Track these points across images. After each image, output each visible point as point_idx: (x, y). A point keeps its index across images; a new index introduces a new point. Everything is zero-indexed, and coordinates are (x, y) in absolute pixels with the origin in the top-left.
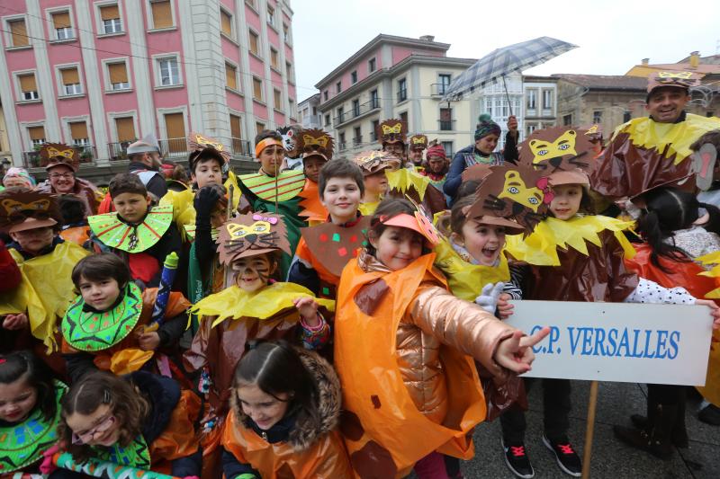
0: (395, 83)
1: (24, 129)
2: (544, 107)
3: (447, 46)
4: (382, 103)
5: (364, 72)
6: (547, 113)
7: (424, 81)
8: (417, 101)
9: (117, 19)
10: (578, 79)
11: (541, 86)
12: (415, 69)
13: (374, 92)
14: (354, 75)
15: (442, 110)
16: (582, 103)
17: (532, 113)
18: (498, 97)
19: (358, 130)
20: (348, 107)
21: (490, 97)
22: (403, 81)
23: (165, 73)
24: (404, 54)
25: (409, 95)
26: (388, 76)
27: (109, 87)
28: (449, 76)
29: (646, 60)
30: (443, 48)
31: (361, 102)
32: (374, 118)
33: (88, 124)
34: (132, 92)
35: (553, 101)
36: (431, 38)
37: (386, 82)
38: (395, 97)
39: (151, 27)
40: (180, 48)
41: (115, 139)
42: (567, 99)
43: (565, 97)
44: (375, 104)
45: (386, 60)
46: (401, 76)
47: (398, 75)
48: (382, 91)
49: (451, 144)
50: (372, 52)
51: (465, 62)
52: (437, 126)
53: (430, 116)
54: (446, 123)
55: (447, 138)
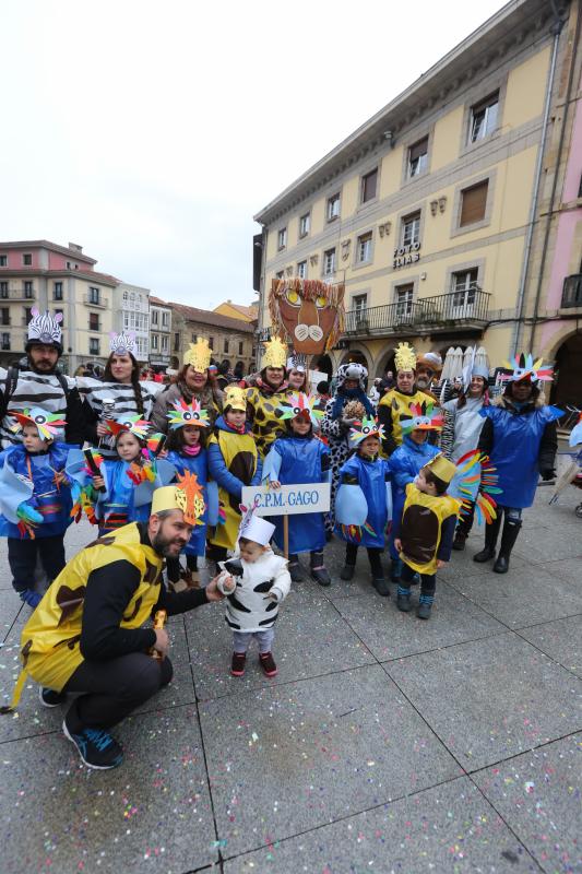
0: (51, 282)
2: (163, 324)
3: (95, 262)
4: (37, 296)
5: (15, 262)
6: (165, 329)
7: (78, 291)
8: (72, 304)
10: (185, 310)
11: (161, 310)
12: (72, 280)
13: (28, 284)
15: (92, 315)
16: (185, 328)
17: (155, 327)
18: (133, 313)
22: (59, 284)
24: (61, 265)
25: (65, 297)
26: (46, 276)
28: (97, 290)
29: (230, 301)
30: (91, 262)
31: (11, 287)
35: (169, 320)
36: (79, 248)
37: (43, 280)
38: (51, 296)
42: (178, 322)
43: (176, 321)
44: (29, 295)
45: (43, 262)
46: (58, 280)
47: (56, 279)
48: (37, 286)
49: (97, 340)
50: (28, 249)
51: (111, 283)
52: (87, 326)
53: (82, 317)
54: (94, 324)
55: (94, 335)
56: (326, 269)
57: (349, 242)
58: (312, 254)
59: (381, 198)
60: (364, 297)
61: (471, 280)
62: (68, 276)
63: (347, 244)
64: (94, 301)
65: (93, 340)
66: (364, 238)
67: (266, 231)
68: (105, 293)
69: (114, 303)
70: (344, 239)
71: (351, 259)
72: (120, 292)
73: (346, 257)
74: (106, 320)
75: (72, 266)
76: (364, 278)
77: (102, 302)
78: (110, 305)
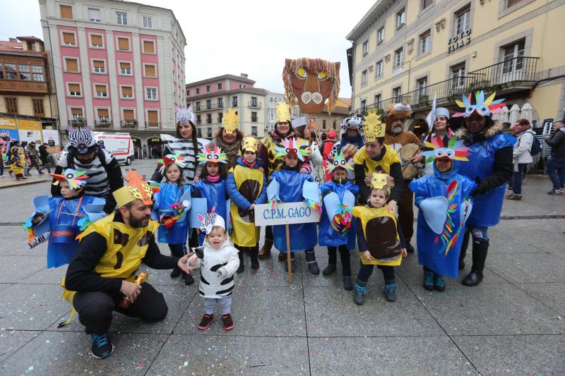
0: (231, 97)
1: (69, 109)
3: (254, 82)
4: (224, 105)
5: (214, 89)
7: (245, 100)
8: (242, 108)
9: (129, 69)
12: (242, 94)
13: (220, 99)
14: (208, 87)
15: (253, 113)
19: (209, 116)
20: (204, 104)
21: (272, 109)
22: (235, 98)
23: (149, 94)
24: (236, 86)
25: (238, 105)
26: (228, 94)
27: (122, 97)
28: (255, 99)
30: (252, 83)
31: (212, 103)
32: (220, 111)
33: (109, 111)
34: (135, 100)
36: (246, 75)
37: (227, 96)
38: (231, 105)
39: (145, 75)
40: (158, 85)
41: (123, 119)
44: (221, 106)
45: (227, 86)
46: (235, 95)
47: (233, 94)
48: (224, 100)
49: (256, 127)
50: (219, 81)
51: (263, 93)
52: (250, 120)
53: (247, 115)
54: (254, 119)
55: (254, 125)
56: (397, 63)
57: (413, 40)
58: (386, 55)
59: (437, 3)
60: (425, 78)
61: (519, 50)
62: (240, 92)
63: (411, 42)
64: (254, 105)
65: (253, 127)
66: (424, 36)
67: (355, 45)
68: (260, 99)
69: (265, 105)
70: (409, 39)
71: (415, 52)
72: (268, 98)
73: (411, 52)
74: (260, 115)
75: (242, 86)
76: (425, 65)
77: (258, 105)
78: (263, 106)
